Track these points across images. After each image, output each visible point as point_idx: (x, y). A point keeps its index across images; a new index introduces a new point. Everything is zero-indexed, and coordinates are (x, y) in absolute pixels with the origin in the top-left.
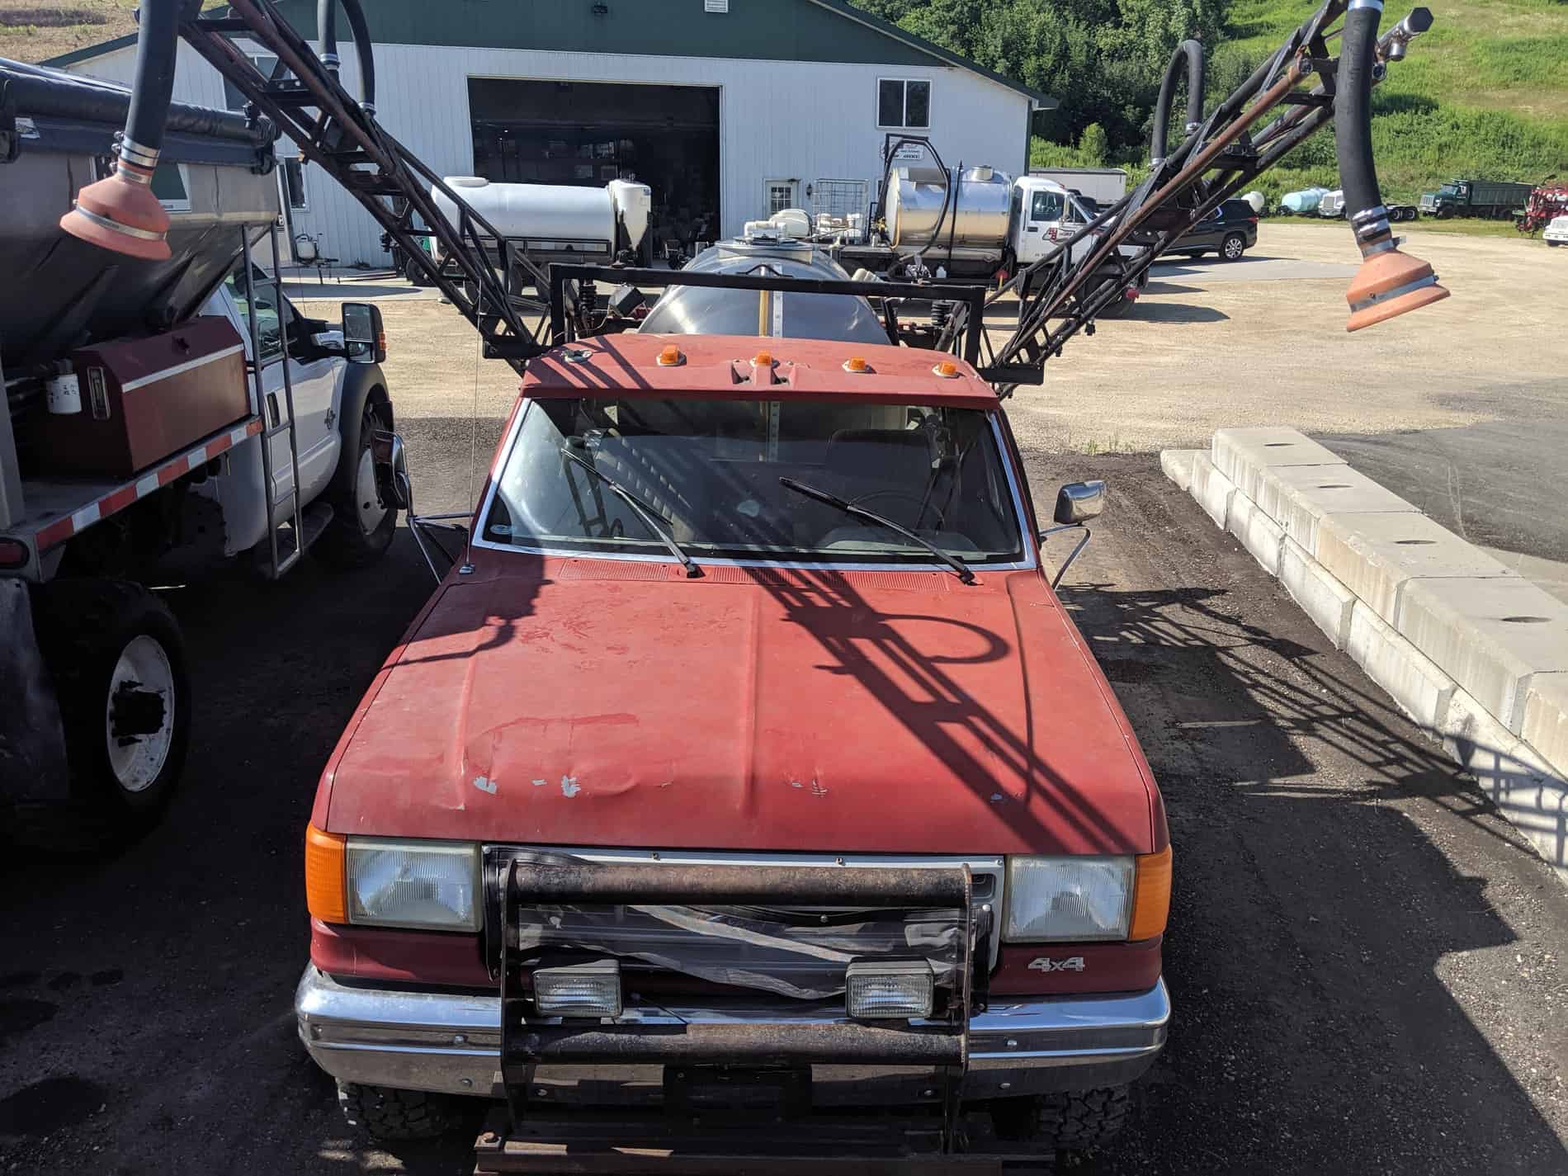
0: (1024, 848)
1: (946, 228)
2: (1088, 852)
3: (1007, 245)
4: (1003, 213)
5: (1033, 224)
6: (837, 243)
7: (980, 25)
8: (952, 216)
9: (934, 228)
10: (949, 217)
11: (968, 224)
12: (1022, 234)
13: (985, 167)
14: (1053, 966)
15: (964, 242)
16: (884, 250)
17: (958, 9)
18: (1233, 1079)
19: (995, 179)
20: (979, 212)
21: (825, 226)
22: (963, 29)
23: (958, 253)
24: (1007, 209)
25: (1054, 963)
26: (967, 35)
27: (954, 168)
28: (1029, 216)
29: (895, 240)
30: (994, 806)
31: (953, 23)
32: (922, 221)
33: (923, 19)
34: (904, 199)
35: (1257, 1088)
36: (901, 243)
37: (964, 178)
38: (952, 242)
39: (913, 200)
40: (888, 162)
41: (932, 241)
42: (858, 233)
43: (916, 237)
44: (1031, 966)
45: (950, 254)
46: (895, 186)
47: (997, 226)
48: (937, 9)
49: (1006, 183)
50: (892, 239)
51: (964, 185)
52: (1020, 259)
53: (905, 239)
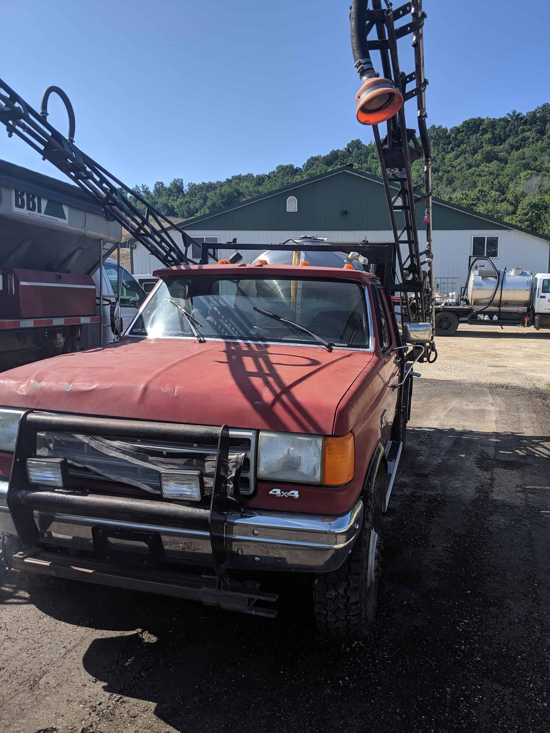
0: (267, 427)
1: (497, 297)
2: (300, 432)
3: (530, 304)
4: (527, 290)
5: (543, 294)
6: (443, 305)
7: (541, 220)
8: (500, 291)
9: (491, 298)
10: (498, 292)
11: (508, 295)
12: (537, 299)
13: (518, 269)
14: (282, 494)
15: (507, 303)
16: (466, 307)
17: (530, 214)
18: (461, 630)
19: (523, 274)
20: (514, 290)
21: (438, 298)
22: (532, 224)
23: (503, 309)
24: (529, 288)
25: (283, 492)
26: (534, 226)
27: (502, 270)
28: (541, 291)
29: (471, 303)
30: (255, 407)
31: (527, 221)
32: (485, 294)
33: (512, 220)
34: (475, 284)
35: (473, 636)
36: (474, 304)
37: (507, 274)
38: (500, 303)
39: (481, 284)
40: (470, 269)
41: (490, 303)
42: (454, 301)
43: (482, 302)
44: (271, 493)
45: (500, 309)
46: (472, 278)
47: (525, 296)
48: (519, 215)
49: (528, 276)
50: (470, 303)
51: (506, 277)
52: (536, 311)
53: (477, 302)
